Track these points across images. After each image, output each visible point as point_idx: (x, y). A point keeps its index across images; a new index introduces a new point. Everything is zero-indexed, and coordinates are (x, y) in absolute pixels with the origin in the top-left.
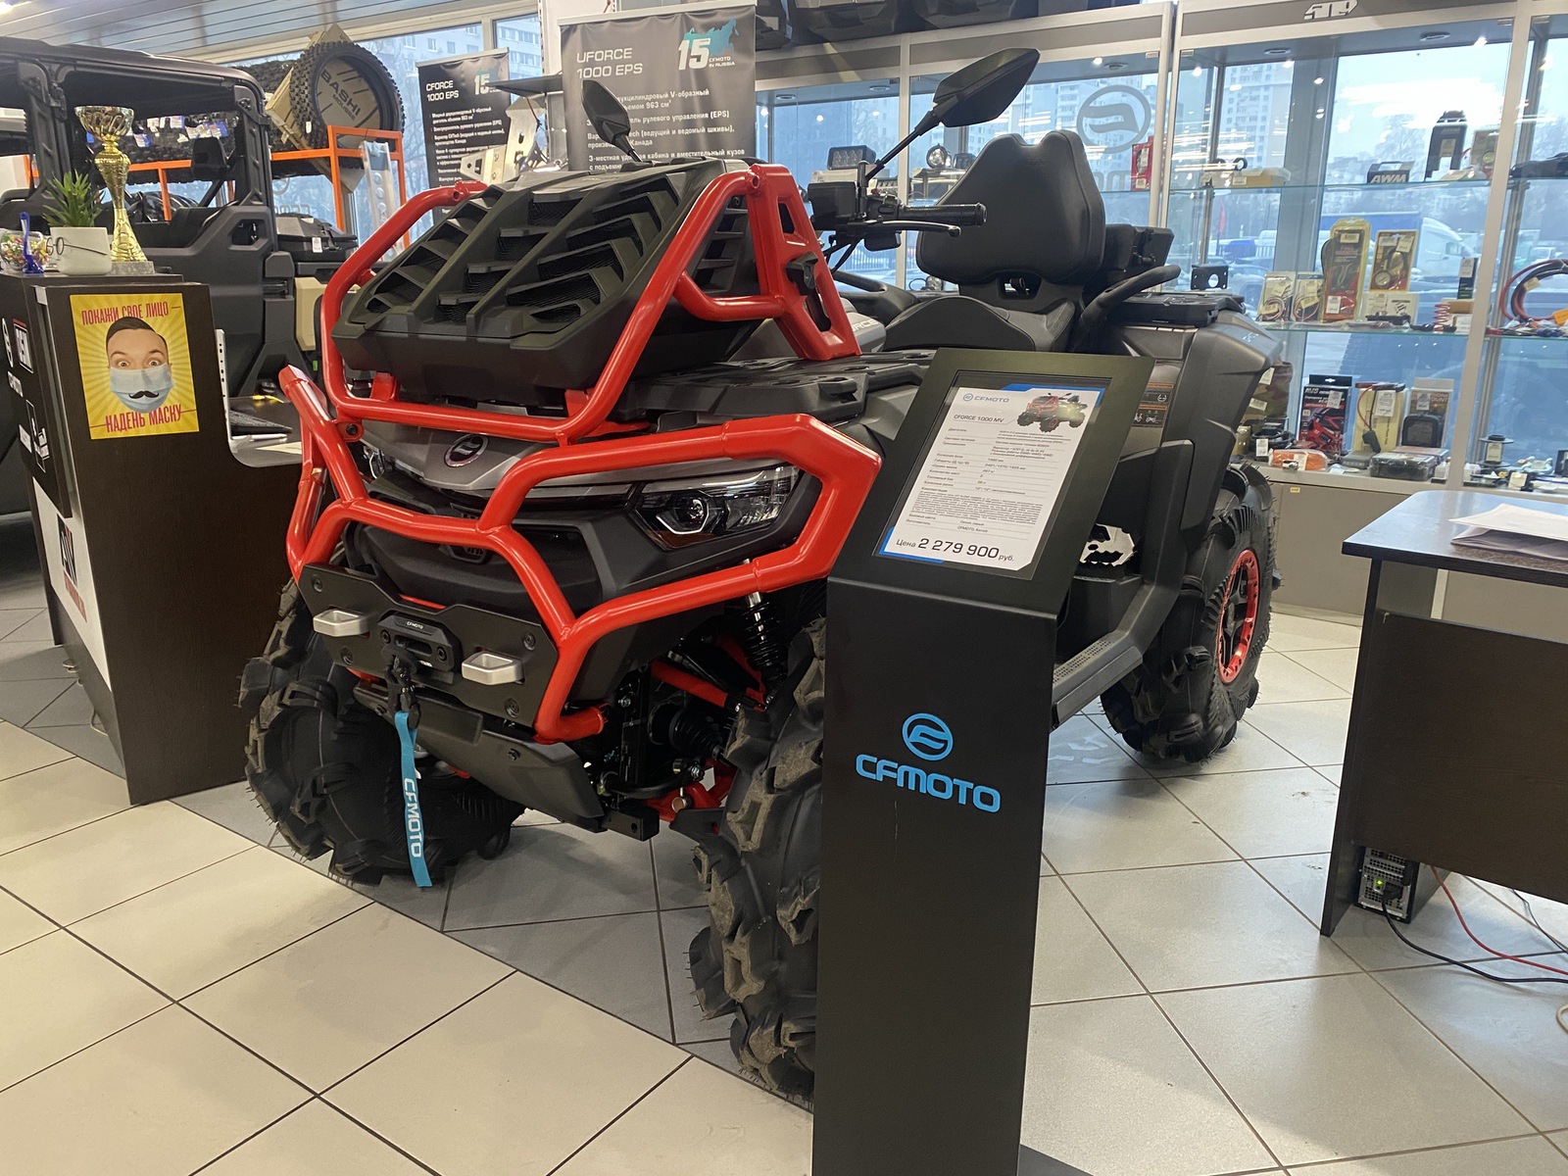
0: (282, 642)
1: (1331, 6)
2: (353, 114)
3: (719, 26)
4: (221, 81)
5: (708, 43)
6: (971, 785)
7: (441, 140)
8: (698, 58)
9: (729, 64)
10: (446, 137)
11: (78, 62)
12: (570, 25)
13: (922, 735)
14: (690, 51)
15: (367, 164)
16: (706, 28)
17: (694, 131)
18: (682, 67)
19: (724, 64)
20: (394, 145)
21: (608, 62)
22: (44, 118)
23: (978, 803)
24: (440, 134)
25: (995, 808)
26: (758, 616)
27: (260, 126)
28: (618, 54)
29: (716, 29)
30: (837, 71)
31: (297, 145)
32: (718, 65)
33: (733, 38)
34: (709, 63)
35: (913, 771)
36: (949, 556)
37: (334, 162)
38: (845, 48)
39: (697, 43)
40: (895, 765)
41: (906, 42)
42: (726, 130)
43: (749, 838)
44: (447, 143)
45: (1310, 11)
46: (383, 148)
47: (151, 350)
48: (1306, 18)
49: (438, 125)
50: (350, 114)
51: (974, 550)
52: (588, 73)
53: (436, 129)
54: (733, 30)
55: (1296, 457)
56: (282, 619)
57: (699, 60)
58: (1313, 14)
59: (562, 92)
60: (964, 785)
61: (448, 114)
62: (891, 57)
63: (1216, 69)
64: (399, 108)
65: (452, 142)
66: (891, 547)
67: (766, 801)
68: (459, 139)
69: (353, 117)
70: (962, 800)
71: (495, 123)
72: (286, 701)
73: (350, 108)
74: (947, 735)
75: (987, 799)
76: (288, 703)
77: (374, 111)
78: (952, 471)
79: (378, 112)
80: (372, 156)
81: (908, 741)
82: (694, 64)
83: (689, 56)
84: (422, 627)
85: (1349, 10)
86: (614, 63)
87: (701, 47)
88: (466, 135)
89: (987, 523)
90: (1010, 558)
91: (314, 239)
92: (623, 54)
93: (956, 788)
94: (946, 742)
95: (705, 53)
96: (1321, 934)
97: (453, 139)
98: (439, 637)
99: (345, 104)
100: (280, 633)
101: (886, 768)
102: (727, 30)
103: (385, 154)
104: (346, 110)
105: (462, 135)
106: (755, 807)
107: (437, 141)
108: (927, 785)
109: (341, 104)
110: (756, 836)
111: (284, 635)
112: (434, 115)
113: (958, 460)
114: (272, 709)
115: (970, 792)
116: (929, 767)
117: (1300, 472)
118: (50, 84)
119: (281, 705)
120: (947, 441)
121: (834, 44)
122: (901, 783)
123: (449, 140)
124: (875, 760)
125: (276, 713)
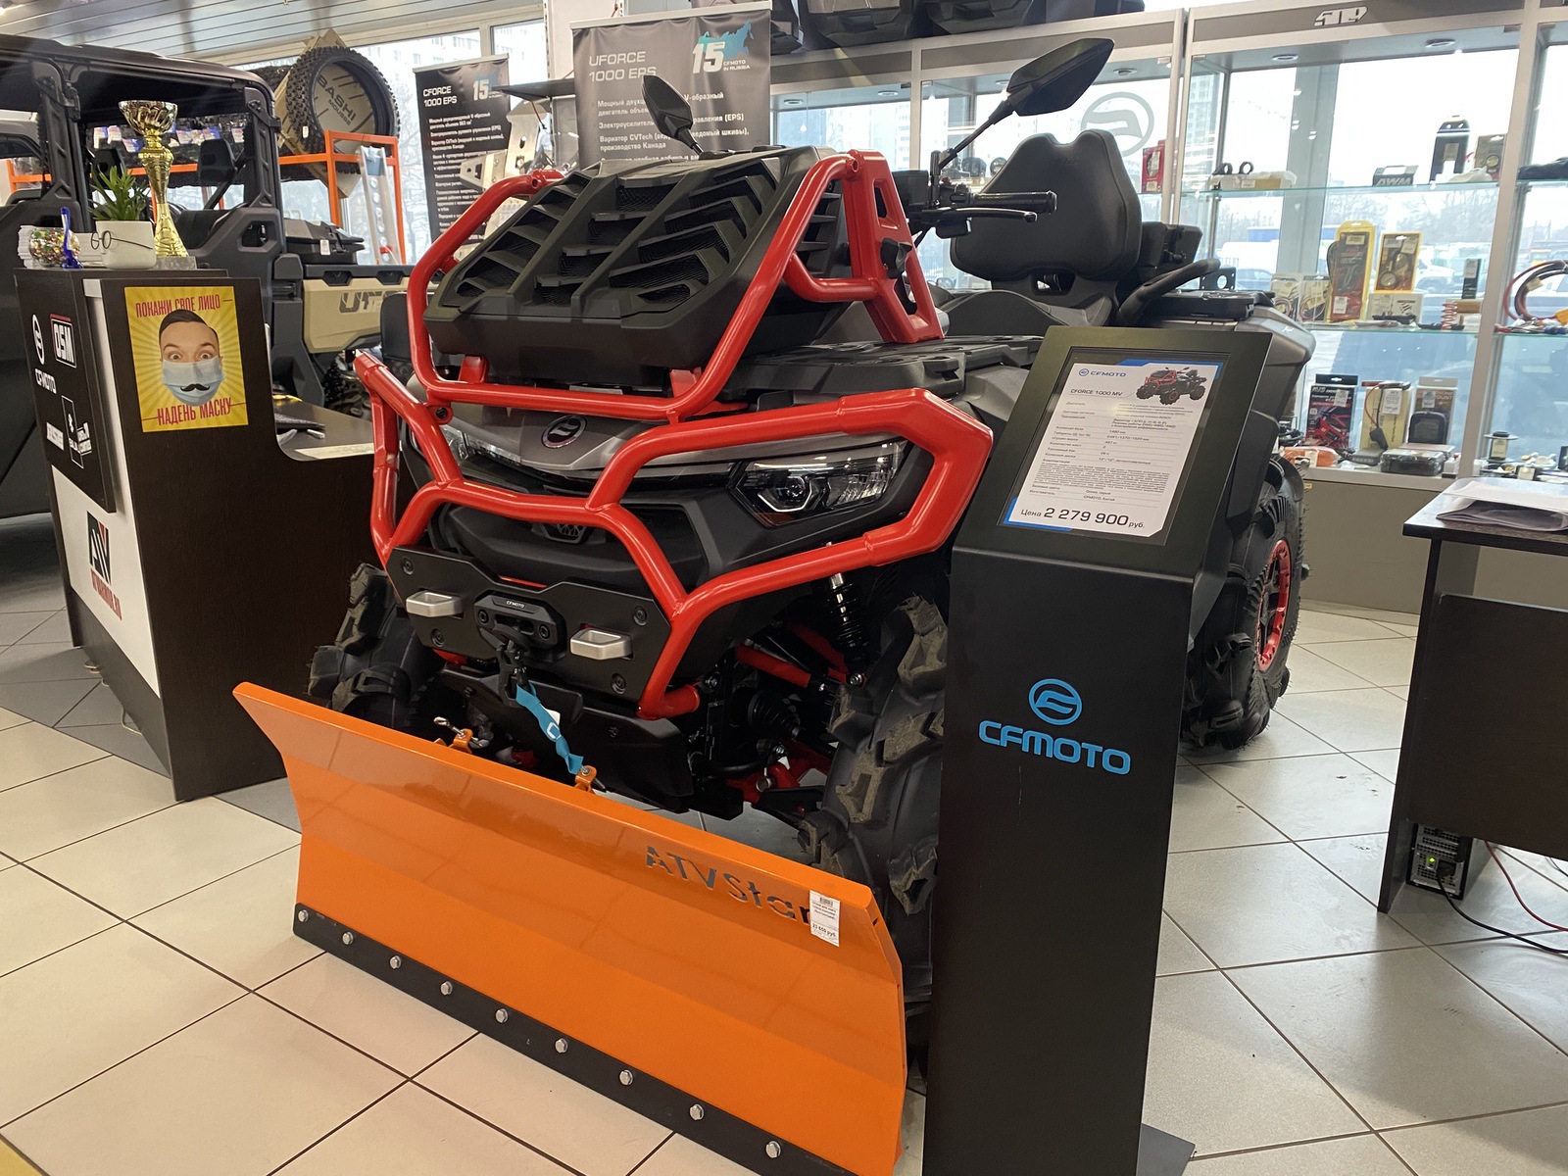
0: (355, 629)
1: (1341, 13)
2: (349, 119)
3: (733, 30)
4: (231, 83)
5: (723, 47)
6: (1100, 749)
7: (438, 146)
8: (713, 62)
9: (743, 67)
10: (443, 142)
11: (92, 62)
12: (584, 29)
13: (1050, 700)
14: (704, 54)
15: (364, 169)
16: (721, 31)
17: (708, 134)
18: (696, 70)
19: (739, 68)
20: (390, 150)
21: (621, 65)
22: (58, 118)
23: (1106, 765)
24: (437, 139)
25: (1125, 770)
26: (840, 598)
27: (269, 128)
28: (632, 58)
29: (731, 33)
30: (847, 75)
31: (292, 150)
32: (732, 68)
33: (747, 42)
34: (723, 66)
35: (1039, 736)
36: (1077, 524)
37: (331, 167)
38: (856, 53)
39: (711, 46)
40: (1021, 731)
41: (918, 47)
42: (741, 133)
43: (860, 810)
44: (445, 148)
45: (1320, 18)
46: (379, 154)
47: (203, 343)
48: (1316, 24)
49: (435, 131)
50: (345, 119)
51: (1102, 518)
52: (600, 76)
53: (433, 135)
54: (748, 34)
55: (1307, 454)
56: (353, 606)
57: (713, 64)
58: (1323, 21)
59: (574, 96)
60: (1093, 749)
61: (445, 120)
62: (902, 63)
63: (1222, 75)
64: (395, 113)
65: (450, 147)
66: (1016, 516)
67: (877, 774)
68: (457, 144)
69: (349, 123)
70: (1091, 763)
71: (494, 128)
72: (361, 687)
73: (346, 113)
74: (1076, 699)
75: (1116, 761)
76: (362, 690)
77: (369, 117)
78: (1072, 442)
79: (373, 118)
80: (369, 161)
81: (1034, 707)
82: (708, 68)
83: (704, 60)
84: (523, 606)
85: (1359, 16)
86: (627, 67)
87: (715, 50)
88: (464, 141)
89: (1114, 492)
90: (1141, 525)
91: (321, 241)
92: (636, 57)
93: (1084, 752)
94: (1074, 707)
95: (719, 57)
96: (1378, 910)
97: (451, 144)
98: (541, 615)
99: (340, 109)
100: (352, 620)
101: (1010, 733)
102: (742, 34)
103: (382, 160)
104: (342, 116)
105: (460, 141)
106: (865, 779)
107: (434, 146)
108: (1054, 749)
109: (337, 109)
110: (868, 809)
111: (357, 622)
112: (431, 121)
113: (1078, 432)
114: (346, 696)
115: (1099, 756)
116: (1056, 732)
117: (1313, 469)
118: (64, 83)
119: (354, 691)
120: (1065, 414)
121: (845, 49)
122: (1026, 748)
123: (446, 145)
124: (999, 726)
125: (349, 700)
